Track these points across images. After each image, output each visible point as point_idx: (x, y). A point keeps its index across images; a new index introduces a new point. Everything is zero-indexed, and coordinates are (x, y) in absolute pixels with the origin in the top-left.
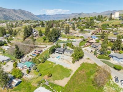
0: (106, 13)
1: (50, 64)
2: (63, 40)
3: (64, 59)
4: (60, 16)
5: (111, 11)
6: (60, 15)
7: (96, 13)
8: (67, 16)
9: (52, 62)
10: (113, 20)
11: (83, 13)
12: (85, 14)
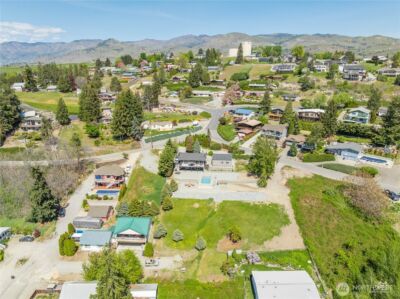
0: (182, 42)
1: (197, 205)
2: (162, 129)
3: (225, 183)
4: (29, 50)
5: (196, 37)
6: (25, 44)
7: (152, 40)
8: (56, 50)
9: (198, 201)
10: (246, 61)
11: (115, 42)
12: (123, 43)
